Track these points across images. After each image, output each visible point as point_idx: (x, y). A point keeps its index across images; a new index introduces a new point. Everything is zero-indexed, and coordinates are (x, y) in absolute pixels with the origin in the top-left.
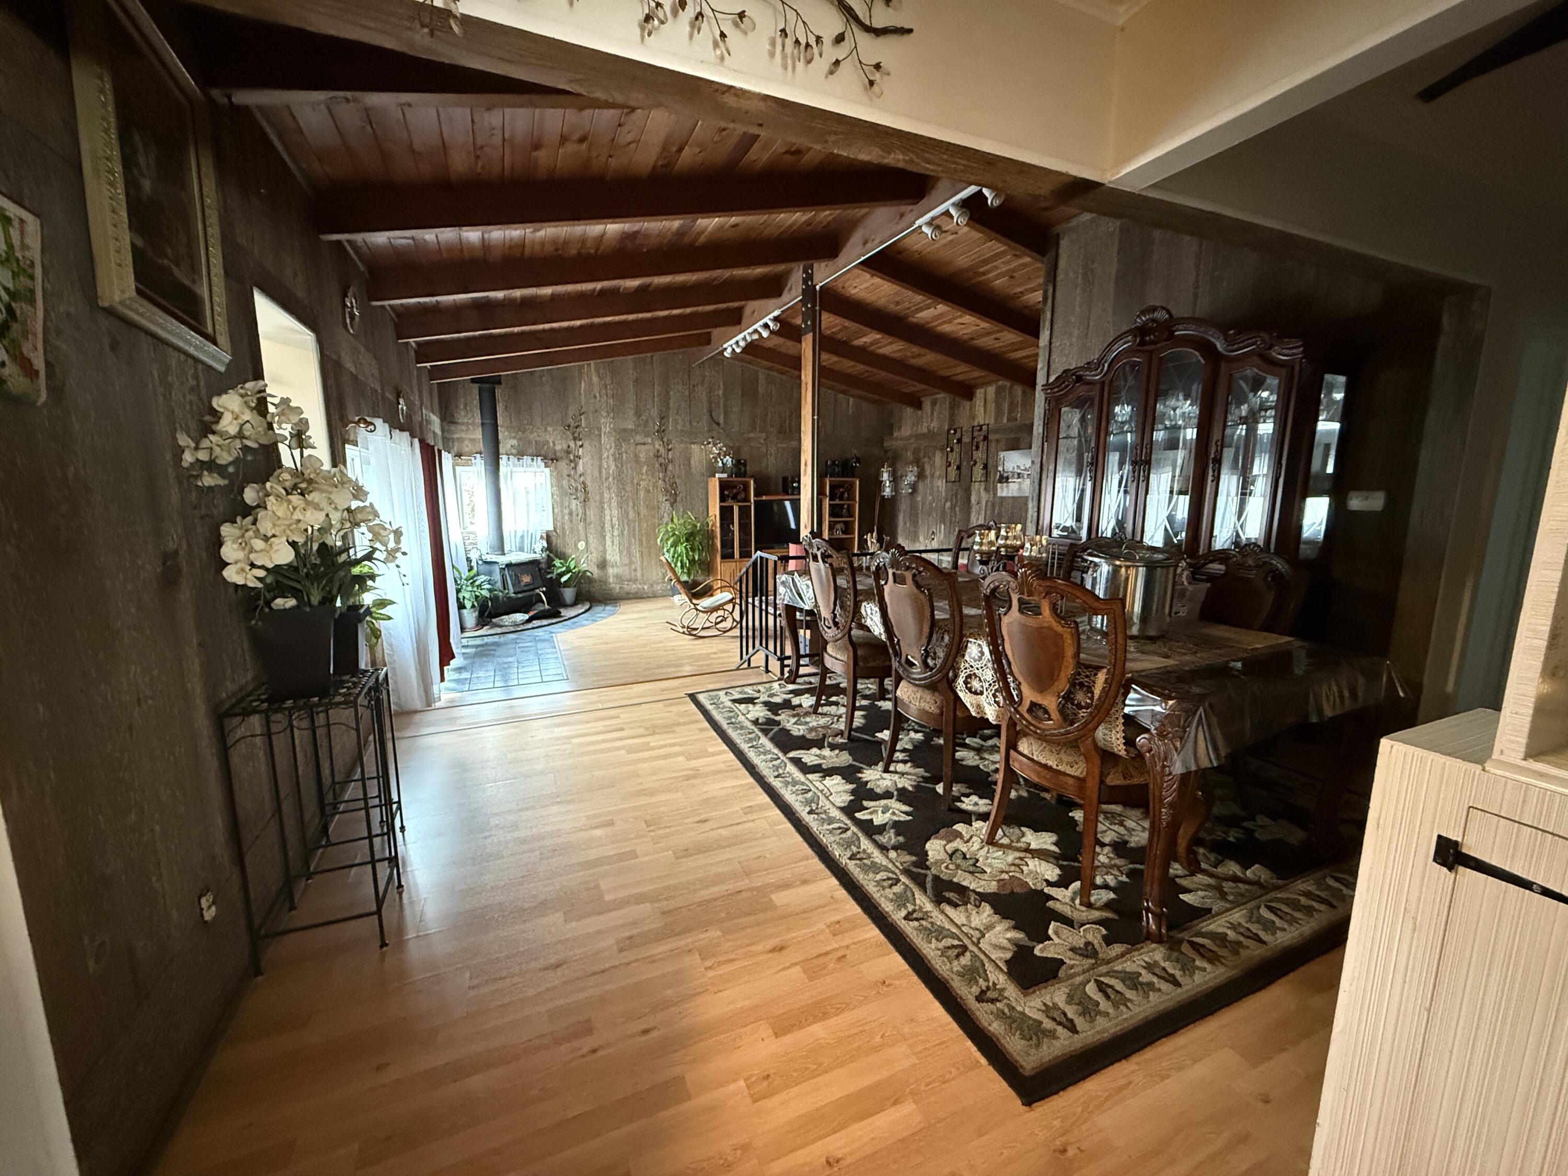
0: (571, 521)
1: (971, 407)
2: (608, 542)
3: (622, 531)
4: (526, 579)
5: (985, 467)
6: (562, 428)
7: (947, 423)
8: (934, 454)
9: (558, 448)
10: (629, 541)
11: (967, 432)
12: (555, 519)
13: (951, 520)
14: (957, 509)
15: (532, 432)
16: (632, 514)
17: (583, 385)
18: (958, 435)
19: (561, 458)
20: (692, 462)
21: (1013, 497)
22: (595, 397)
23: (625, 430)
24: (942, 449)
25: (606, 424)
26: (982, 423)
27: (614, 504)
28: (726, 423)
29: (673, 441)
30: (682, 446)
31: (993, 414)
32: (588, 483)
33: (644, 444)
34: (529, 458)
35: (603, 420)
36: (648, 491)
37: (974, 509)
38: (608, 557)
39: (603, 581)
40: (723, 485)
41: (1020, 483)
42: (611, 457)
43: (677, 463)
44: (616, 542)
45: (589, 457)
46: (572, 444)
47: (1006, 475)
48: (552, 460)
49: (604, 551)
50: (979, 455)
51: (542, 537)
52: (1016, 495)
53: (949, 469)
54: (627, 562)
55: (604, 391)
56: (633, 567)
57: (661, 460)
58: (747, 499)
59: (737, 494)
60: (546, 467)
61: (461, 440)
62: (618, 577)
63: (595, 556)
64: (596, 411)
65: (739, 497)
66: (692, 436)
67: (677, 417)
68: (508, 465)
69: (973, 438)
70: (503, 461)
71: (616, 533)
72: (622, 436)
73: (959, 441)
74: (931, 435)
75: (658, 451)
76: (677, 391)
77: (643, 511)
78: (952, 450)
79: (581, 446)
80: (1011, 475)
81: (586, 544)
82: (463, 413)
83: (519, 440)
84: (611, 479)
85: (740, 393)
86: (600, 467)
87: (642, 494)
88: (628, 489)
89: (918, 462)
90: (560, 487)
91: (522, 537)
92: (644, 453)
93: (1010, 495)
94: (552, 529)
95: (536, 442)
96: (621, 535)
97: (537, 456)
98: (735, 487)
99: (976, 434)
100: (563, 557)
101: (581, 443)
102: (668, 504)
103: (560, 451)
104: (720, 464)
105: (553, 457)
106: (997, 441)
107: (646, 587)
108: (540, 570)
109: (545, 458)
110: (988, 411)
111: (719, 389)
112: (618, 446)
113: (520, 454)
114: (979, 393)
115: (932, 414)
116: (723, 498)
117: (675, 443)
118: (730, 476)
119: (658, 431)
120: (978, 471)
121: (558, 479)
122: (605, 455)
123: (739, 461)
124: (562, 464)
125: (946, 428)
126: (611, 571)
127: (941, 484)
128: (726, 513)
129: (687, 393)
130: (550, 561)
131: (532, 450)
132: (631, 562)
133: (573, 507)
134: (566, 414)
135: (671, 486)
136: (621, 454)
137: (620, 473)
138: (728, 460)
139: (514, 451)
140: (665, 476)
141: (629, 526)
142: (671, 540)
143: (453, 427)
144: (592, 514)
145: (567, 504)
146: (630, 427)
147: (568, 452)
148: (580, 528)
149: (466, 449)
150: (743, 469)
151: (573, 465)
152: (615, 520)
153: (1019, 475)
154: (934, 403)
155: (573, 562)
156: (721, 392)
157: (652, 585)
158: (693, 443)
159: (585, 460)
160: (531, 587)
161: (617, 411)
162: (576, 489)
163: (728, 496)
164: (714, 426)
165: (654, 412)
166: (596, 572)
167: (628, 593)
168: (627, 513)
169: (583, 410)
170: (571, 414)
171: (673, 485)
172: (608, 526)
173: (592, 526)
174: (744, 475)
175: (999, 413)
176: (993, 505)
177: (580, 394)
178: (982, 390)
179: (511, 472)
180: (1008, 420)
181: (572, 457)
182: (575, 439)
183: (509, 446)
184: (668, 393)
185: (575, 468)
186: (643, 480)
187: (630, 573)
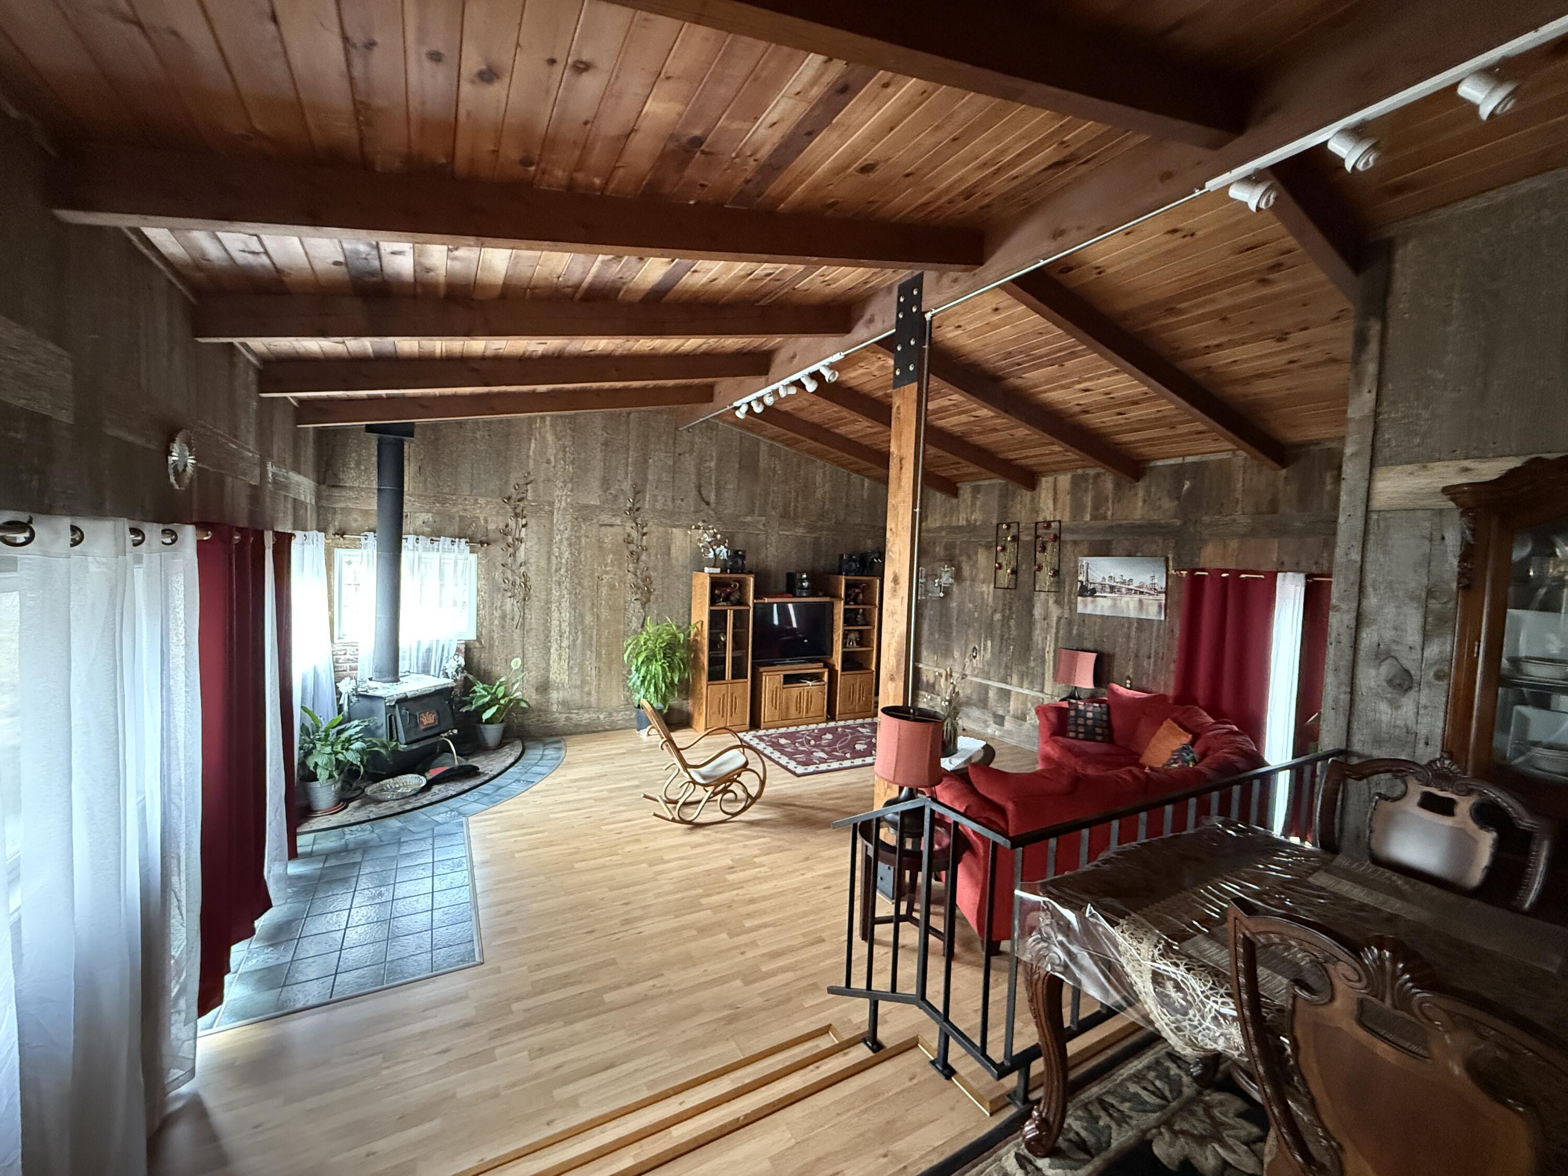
0: (503, 627)
1: (1033, 499)
2: (554, 656)
3: (574, 641)
4: (428, 719)
5: (1056, 573)
6: (499, 500)
7: (995, 516)
8: (976, 553)
9: (492, 527)
10: (584, 654)
11: (1026, 528)
12: (479, 625)
13: (1002, 637)
14: (1012, 623)
15: (454, 505)
16: (589, 618)
17: (533, 445)
18: (1014, 530)
19: (495, 541)
20: (673, 551)
21: (1103, 616)
22: (548, 462)
23: (586, 507)
24: (988, 547)
25: (561, 497)
26: (1050, 518)
27: (565, 604)
28: (717, 503)
29: (650, 524)
30: (661, 529)
31: (1068, 509)
32: (531, 575)
33: (611, 525)
34: (449, 540)
35: (558, 493)
36: (612, 587)
37: (1038, 626)
38: (552, 676)
39: (543, 710)
40: (715, 583)
41: (1114, 599)
42: (565, 542)
43: (653, 551)
44: (565, 656)
45: (536, 540)
46: (512, 523)
47: (1091, 587)
48: (482, 543)
49: (547, 669)
50: (1047, 559)
51: (458, 650)
52: (1107, 613)
53: (1000, 572)
54: (579, 683)
55: (561, 455)
56: (587, 689)
57: (633, 547)
58: (742, 602)
59: (730, 594)
60: (472, 552)
61: (347, 511)
62: (564, 703)
63: (533, 676)
64: (549, 480)
65: (732, 598)
66: (672, 517)
67: (656, 492)
68: (415, 549)
69: (1037, 537)
70: (408, 544)
71: (565, 643)
72: (583, 513)
73: (1016, 539)
74: (971, 528)
75: (629, 536)
76: (659, 459)
77: (605, 614)
78: (1004, 549)
79: (524, 526)
80: (1099, 587)
81: (523, 661)
82: (353, 474)
83: (438, 513)
84: (563, 571)
85: (737, 465)
86: (549, 554)
87: (604, 591)
88: (586, 584)
89: (951, 560)
90: (491, 580)
91: (429, 650)
92: (611, 536)
93: (1098, 613)
94: (475, 638)
95: (461, 518)
96: (572, 647)
97: (460, 538)
98: (728, 585)
99: (1040, 532)
100: (487, 678)
101: (524, 522)
102: (638, 605)
103: (494, 531)
104: (711, 555)
105: (484, 539)
106: (1075, 543)
107: (602, 717)
108: (451, 701)
109: (471, 540)
110: (1059, 505)
111: (711, 460)
112: (576, 528)
113: (435, 534)
114: (1046, 483)
115: (973, 504)
116: (713, 600)
117: (652, 527)
118: (723, 571)
119: (630, 509)
120: (1045, 578)
121: (487, 570)
122: (558, 538)
123: (736, 552)
124: (496, 550)
125: (995, 522)
126: (555, 696)
127: (987, 590)
128: (717, 620)
129: (670, 463)
130: (467, 686)
131: (455, 528)
132: (584, 682)
133: (508, 608)
134: (507, 482)
135: (644, 580)
136: (579, 538)
137: (576, 561)
138: (723, 552)
139: (427, 529)
140: (636, 568)
141: (584, 633)
142: (643, 655)
143: (336, 492)
144: (533, 617)
145: (499, 604)
146: (592, 503)
147: (506, 533)
148: (515, 636)
149: (354, 525)
150: (740, 562)
151: (511, 550)
152: (565, 627)
153: (1112, 589)
154: (976, 490)
155: (502, 689)
156: (713, 464)
157: (610, 714)
158: (675, 526)
159: (529, 544)
160: (436, 731)
161: (576, 482)
162: (514, 584)
163: (720, 596)
164: (704, 506)
165: (627, 486)
166: (532, 697)
167: (576, 726)
168: (582, 616)
169: (531, 478)
170: (513, 482)
171: (647, 580)
172: (554, 635)
173: (533, 634)
174: (742, 570)
175: (1077, 508)
176: (1070, 623)
177: (528, 456)
178: (1051, 479)
179: (420, 558)
180: (1094, 518)
181: (510, 539)
182: (516, 515)
183: (419, 522)
184: (646, 461)
185: (514, 555)
186: (606, 572)
187: (582, 698)
